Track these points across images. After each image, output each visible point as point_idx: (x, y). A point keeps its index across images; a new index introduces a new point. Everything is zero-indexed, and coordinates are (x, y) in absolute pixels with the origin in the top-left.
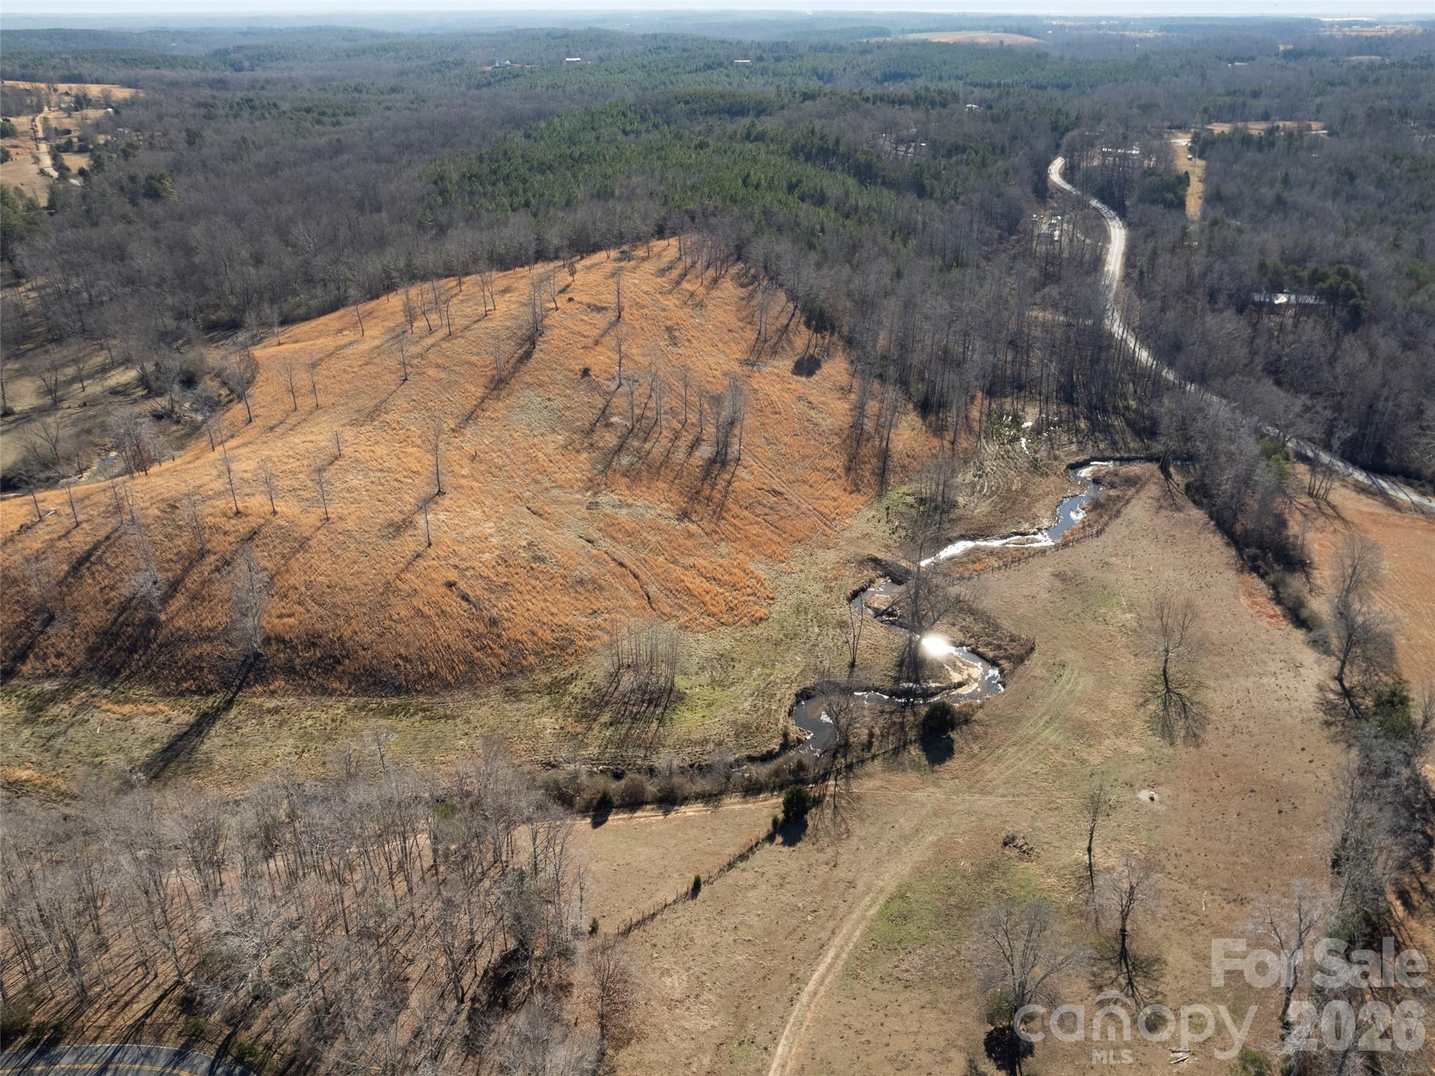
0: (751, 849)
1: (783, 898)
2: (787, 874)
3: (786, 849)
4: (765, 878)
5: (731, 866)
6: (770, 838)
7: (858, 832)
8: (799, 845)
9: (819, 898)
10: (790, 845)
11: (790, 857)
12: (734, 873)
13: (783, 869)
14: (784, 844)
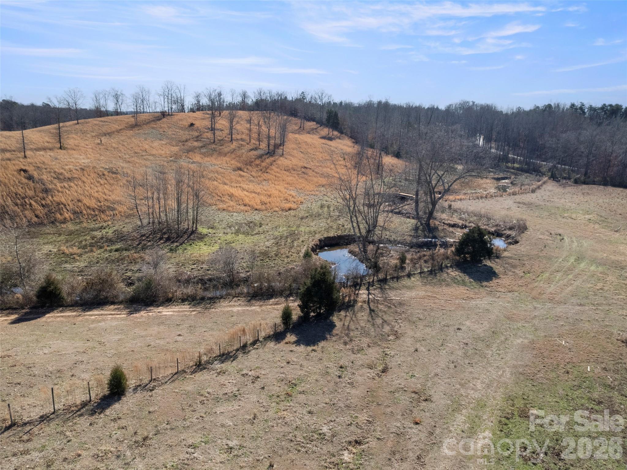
0: (244, 348)
1: (289, 417)
2: (301, 380)
3: (302, 348)
4: (258, 385)
5: (200, 366)
6: (278, 337)
7: (410, 333)
8: (322, 344)
9: (363, 418)
10: (308, 344)
11: (307, 357)
12: (202, 376)
13: (292, 373)
14: (297, 343)
